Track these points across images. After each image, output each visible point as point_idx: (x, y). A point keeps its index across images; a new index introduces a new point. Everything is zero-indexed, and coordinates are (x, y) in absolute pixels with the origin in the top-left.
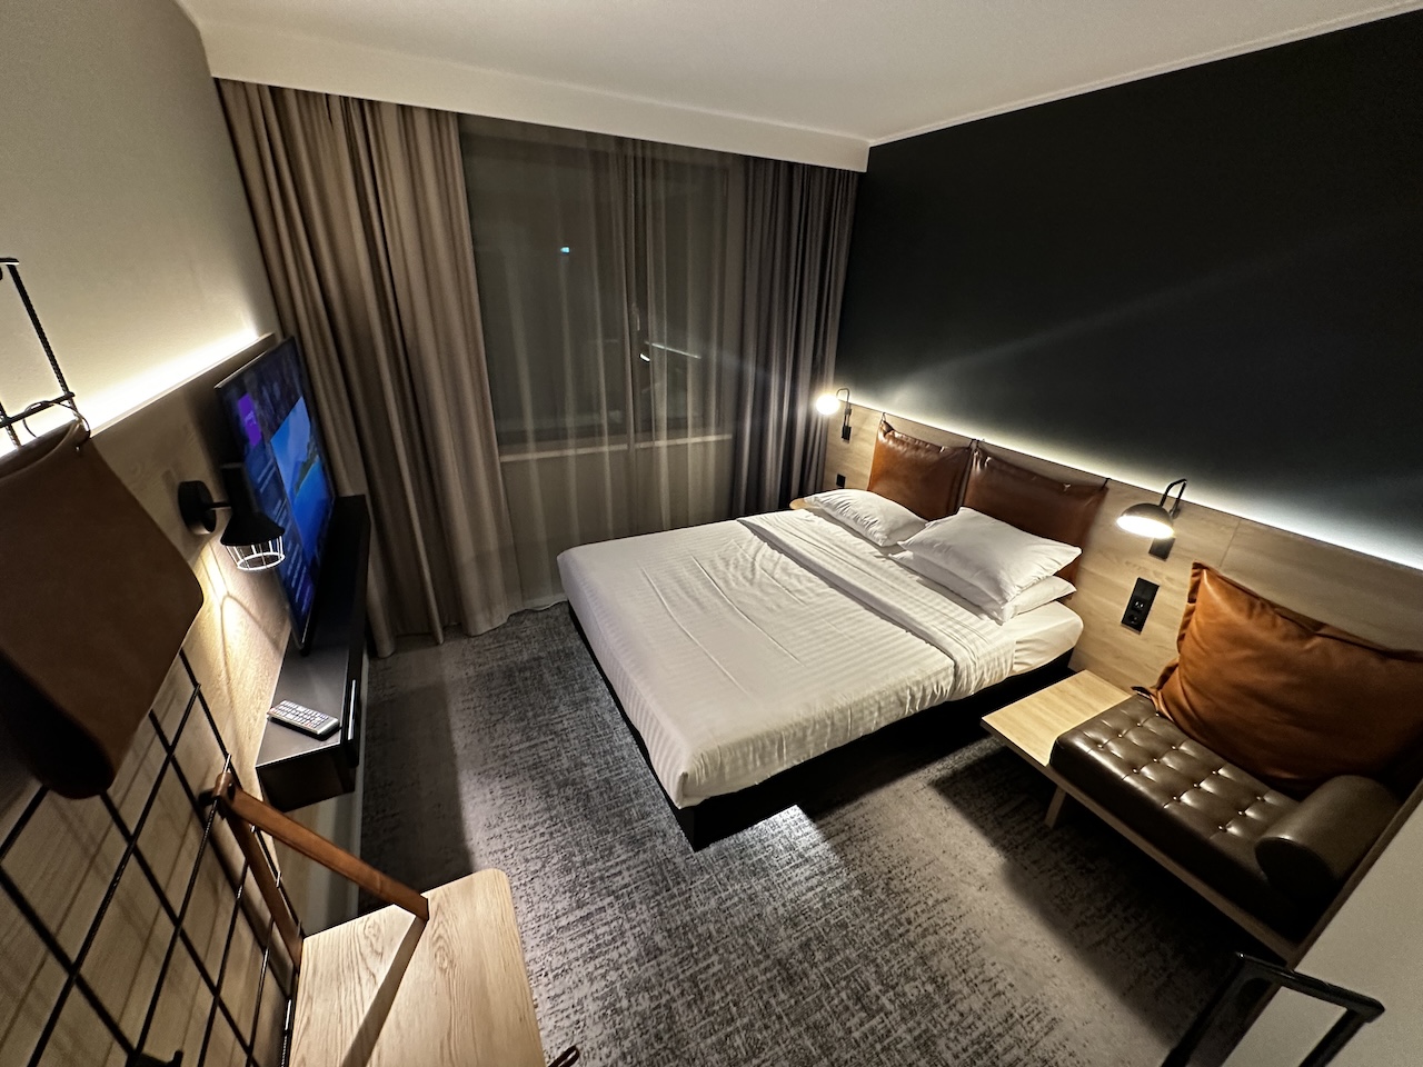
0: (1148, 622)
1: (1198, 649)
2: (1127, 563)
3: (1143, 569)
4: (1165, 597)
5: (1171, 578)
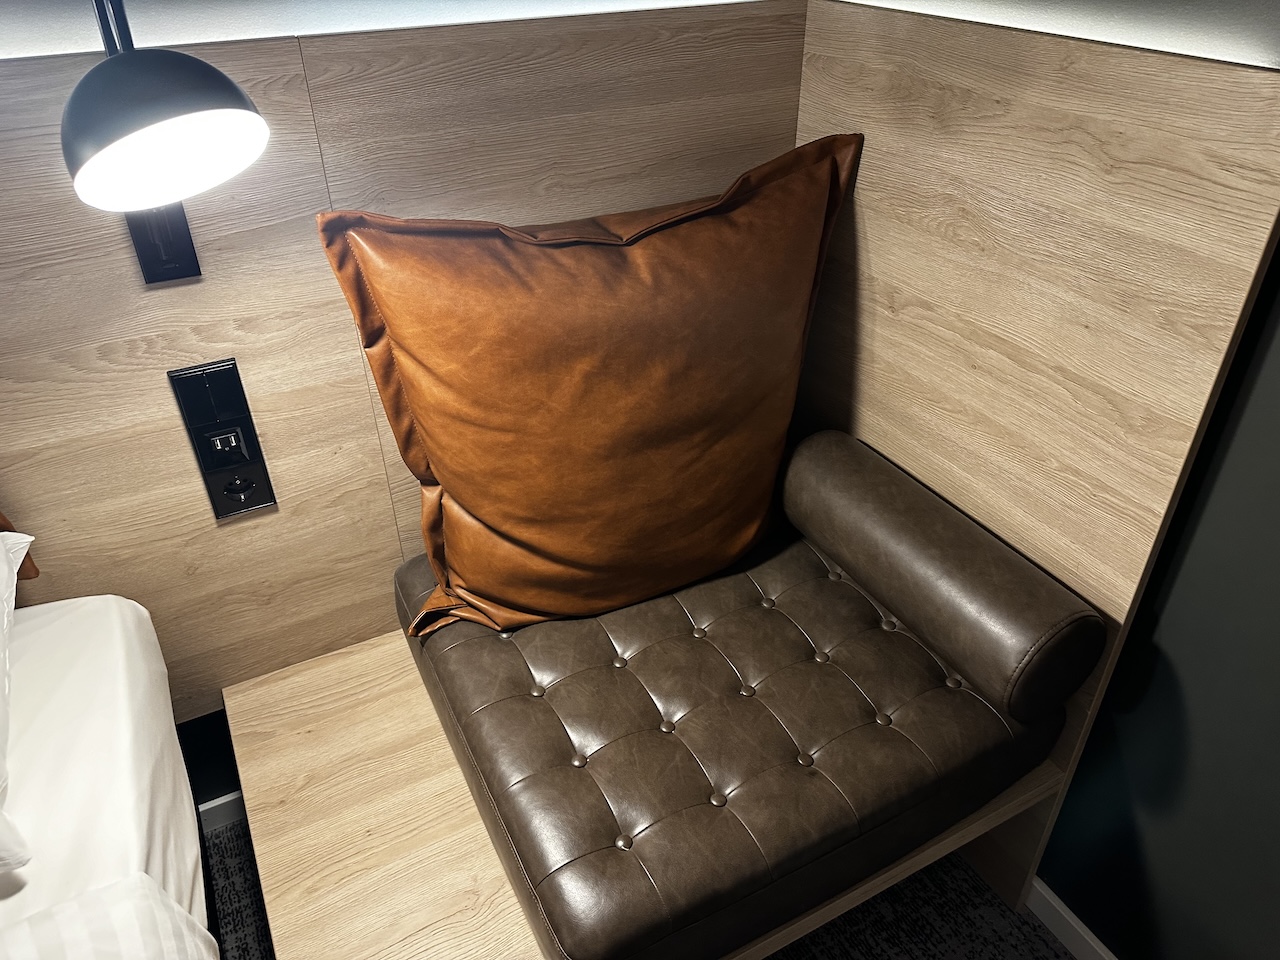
0: (278, 467)
1: (490, 437)
2: (105, 353)
3: (162, 343)
4: (270, 379)
5: (249, 320)
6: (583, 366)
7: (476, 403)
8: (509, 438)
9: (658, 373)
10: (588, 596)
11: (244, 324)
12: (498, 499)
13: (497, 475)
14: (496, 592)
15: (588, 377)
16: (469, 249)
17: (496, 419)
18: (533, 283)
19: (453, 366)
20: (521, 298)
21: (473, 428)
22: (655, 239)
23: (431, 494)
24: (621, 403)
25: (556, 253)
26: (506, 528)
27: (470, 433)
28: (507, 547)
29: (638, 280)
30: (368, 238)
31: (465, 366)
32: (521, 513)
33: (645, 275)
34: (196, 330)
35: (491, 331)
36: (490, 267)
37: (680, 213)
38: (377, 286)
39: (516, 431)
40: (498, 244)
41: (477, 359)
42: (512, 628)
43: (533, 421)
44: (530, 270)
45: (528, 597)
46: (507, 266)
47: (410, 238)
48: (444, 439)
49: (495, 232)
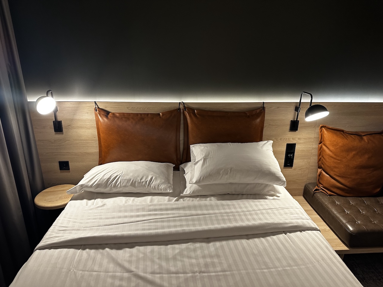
0: (295, 161)
2: (281, 139)
3: (288, 139)
4: (299, 148)
5: (300, 138)
6: (354, 153)
7: (335, 155)
8: (339, 161)
9: (367, 156)
10: (346, 193)
11: (299, 139)
12: (334, 171)
13: (335, 167)
14: (329, 188)
15: (354, 154)
16: (338, 133)
17: (338, 158)
18: (348, 139)
19: (333, 149)
20: (346, 140)
21: (333, 159)
22: (368, 136)
23: (319, 170)
24: (359, 160)
25: (351, 135)
26: (335, 177)
27: (333, 160)
28: (333, 180)
29: (365, 141)
30: (325, 129)
31: (335, 149)
32: (338, 174)
33: (366, 141)
34: (293, 138)
35: (340, 144)
36: (341, 136)
37: (373, 133)
38: (324, 135)
39: (341, 161)
40: (342, 133)
41: (337, 148)
42: (330, 195)
43: (344, 160)
44: (347, 137)
45: (335, 190)
46: (344, 136)
47: (330, 130)
48: (327, 160)
49: (343, 131)
